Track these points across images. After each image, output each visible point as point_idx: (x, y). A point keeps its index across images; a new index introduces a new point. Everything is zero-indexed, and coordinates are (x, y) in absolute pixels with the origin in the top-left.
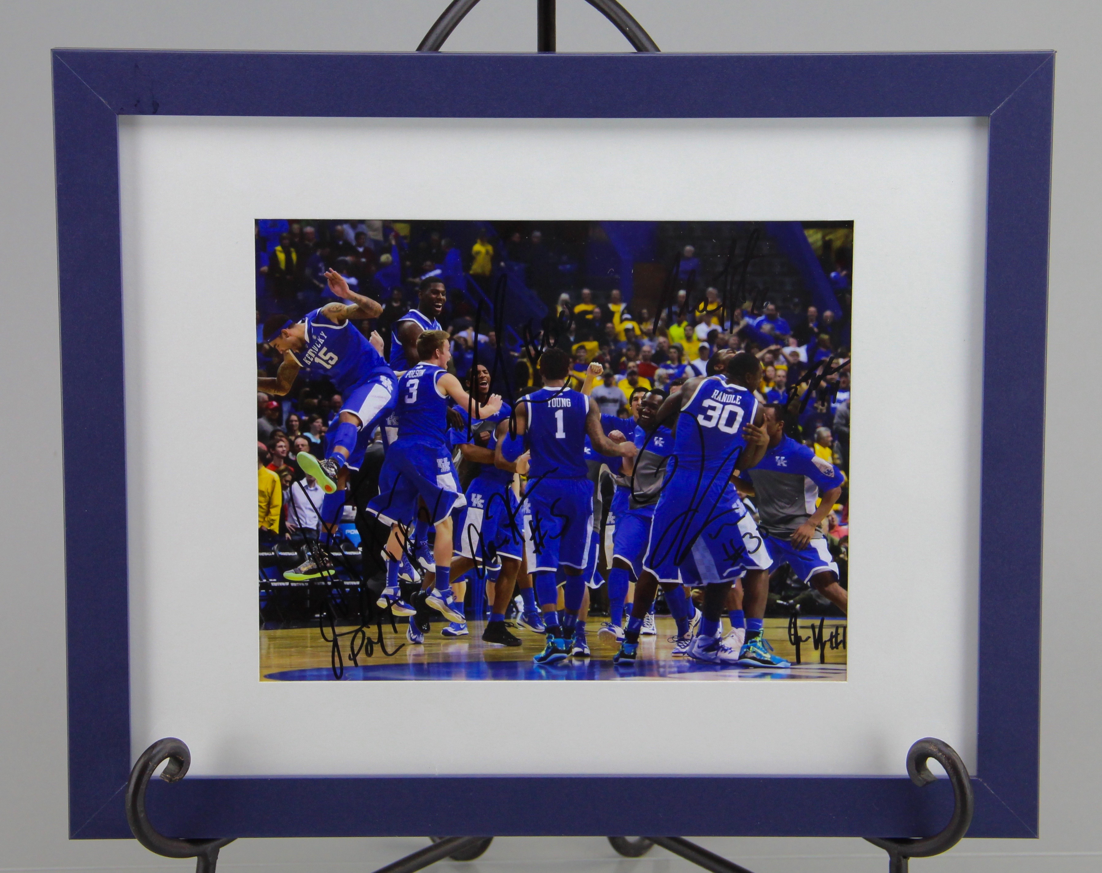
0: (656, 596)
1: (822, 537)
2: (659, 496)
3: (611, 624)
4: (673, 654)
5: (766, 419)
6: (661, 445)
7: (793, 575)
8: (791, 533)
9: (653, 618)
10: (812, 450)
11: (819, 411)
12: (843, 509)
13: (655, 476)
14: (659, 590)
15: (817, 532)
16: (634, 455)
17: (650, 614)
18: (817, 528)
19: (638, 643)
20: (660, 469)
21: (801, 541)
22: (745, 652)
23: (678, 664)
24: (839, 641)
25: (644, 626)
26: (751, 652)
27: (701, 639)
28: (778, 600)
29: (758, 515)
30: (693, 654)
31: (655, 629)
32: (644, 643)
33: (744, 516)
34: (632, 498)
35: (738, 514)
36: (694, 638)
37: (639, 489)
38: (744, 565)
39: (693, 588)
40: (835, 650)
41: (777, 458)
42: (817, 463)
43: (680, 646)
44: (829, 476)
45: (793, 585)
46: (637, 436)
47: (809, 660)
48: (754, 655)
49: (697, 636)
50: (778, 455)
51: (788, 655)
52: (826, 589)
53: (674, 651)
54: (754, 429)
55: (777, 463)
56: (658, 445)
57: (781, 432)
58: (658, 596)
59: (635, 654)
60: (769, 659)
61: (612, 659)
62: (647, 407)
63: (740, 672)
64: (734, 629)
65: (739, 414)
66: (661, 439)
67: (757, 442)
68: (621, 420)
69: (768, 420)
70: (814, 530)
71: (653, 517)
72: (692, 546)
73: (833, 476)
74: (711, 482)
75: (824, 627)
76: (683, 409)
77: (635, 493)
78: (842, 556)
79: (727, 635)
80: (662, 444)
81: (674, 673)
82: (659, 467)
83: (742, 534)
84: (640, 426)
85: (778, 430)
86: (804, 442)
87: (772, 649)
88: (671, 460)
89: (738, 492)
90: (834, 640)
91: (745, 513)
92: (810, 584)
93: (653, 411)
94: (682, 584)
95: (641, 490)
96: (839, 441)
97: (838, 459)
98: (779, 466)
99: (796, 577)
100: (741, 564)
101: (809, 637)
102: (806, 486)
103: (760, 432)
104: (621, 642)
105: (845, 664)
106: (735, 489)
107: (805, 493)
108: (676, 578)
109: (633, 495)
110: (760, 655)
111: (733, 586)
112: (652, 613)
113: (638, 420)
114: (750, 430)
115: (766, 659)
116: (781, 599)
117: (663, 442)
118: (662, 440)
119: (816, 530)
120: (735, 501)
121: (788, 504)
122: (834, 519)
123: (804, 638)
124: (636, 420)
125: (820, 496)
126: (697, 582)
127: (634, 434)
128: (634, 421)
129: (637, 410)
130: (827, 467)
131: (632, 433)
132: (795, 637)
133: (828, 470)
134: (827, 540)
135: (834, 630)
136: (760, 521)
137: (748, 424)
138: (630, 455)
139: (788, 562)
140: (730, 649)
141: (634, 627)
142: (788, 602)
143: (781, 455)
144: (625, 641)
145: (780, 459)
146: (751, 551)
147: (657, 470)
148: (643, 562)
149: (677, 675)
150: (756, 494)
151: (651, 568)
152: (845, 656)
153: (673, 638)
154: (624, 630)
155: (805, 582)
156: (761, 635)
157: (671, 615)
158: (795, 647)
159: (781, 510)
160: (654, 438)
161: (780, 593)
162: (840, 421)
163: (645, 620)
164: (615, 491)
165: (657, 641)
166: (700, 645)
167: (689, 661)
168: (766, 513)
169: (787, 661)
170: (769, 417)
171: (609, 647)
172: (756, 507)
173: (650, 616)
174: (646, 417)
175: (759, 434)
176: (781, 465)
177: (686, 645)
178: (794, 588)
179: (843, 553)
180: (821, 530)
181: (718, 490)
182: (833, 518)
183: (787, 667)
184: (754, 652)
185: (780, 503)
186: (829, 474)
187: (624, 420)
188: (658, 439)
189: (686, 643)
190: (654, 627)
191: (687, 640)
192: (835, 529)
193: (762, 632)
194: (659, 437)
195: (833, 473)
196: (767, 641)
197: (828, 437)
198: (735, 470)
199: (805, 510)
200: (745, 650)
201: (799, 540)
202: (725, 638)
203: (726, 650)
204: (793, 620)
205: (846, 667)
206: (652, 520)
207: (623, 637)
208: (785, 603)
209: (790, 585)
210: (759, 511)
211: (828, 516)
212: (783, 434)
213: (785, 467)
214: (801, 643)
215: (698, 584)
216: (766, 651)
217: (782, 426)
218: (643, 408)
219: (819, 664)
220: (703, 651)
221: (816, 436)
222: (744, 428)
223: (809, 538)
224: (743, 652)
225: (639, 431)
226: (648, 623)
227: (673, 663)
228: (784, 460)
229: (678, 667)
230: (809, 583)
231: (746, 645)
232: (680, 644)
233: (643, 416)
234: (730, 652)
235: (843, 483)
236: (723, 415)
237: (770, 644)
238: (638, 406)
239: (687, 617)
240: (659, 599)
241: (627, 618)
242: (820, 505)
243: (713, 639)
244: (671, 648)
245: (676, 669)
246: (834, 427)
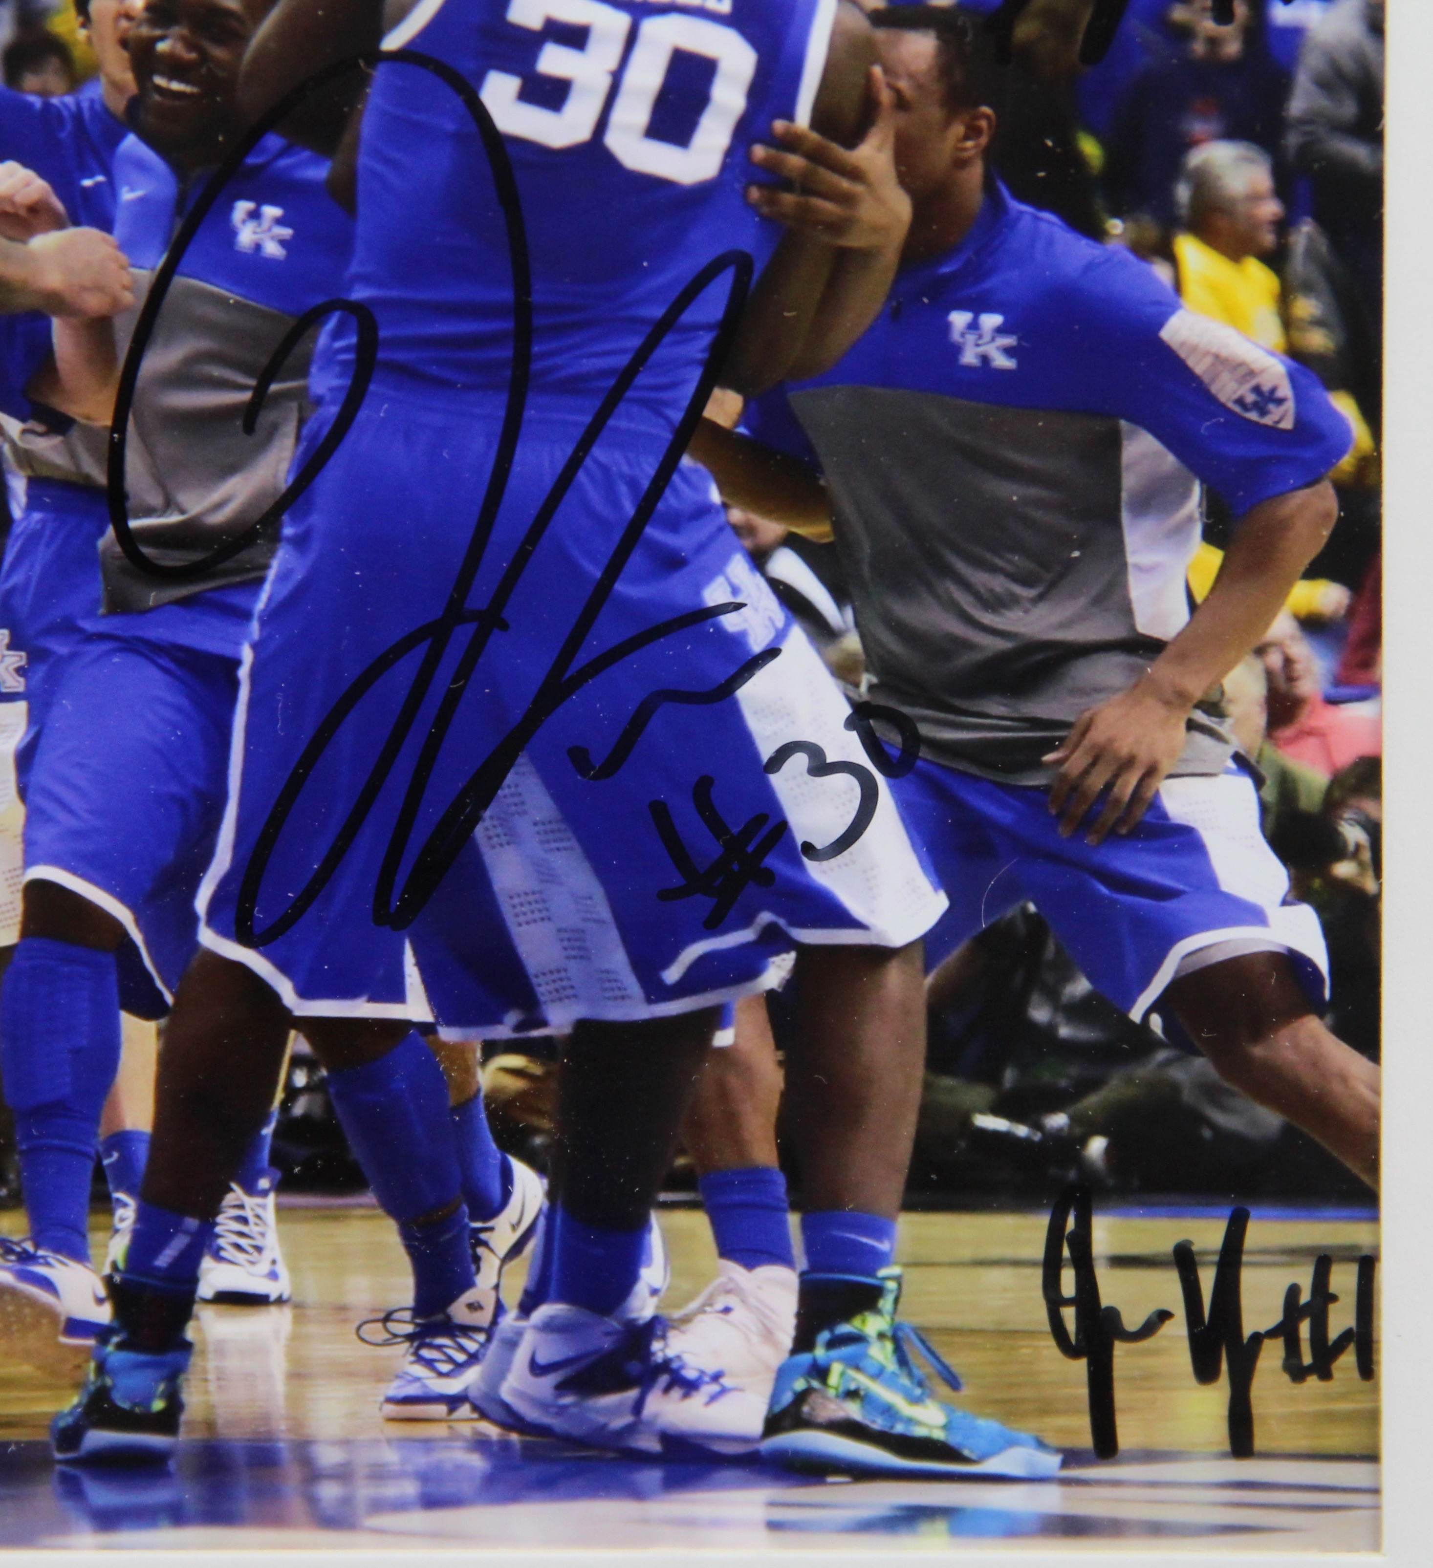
0: (280, 1095)
1: (1231, 765)
2: (276, 538)
3: (29, 1246)
4: (392, 1409)
5: (885, 96)
6: (272, 249)
7: (1067, 978)
8: (1049, 745)
9: (270, 1215)
10: (1161, 271)
11: (1199, 48)
12: (1351, 611)
13: (249, 428)
14: (297, 1061)
15: (1201, 739)
16: (116, 304)
17: (250, 1189)
18: (1200, 717)
19: (187, 1347)
20: (274, 387)
21: (1109, 786)
22: (801, 1397)
23: (421, 1460)
24: (1334, 1332)
25: (217, 1256)
26: (831, 1392)
27: (549, 1327)
28: (982, 1112)
29: (852, 642)
30: (506, 1406)
31: (282, 1270)
32: (221, 1349)
33: (772, 652)
34: (118, 549)
35: (737, 641)
36: (509, 1320)
37: (155, 499)
38: (782, 922)
39: (491, 1049)
40: (1312, 1381)
41: (959, 319)
42: (1194, 349)
43: (429, 1363)
44: (1268, 420)
45: (1064, 1031)
46: (127, 196)
47: (1161, 1440)
48: (853, 1411)
49: (526, 1308)
50: (962, 306)
51: (1046, 1409)
52: (1258, 1051)
53: (395, 1389)
54: (816, 156)
55: (957, 350)
56: (258, 247)
57: (975, 174)
58: (292, 1093)
59: (175, 1405)
60: (939, 1435)
61: (44, 1436)
62: (177, 30)
63: (772, 1504)
64: (734, 1271)
65: (724, 68)
66: (271, 212)
67: (838, 227)
68: (30, 105)
69: (901, 103)
70: (1183, 725)
71: (247, 655)
72: (476, 819)
73: (1287, 424)
74: (574, 464)
75: (1245, 1258)
76: (393, 41)
77: (133, 524)
78: (1344, 869)
79: (693, 1305)
80: (283, 243)
81: (399, 1506)
82: (267, 376)
83: (766, 752)
84: (146, 138)
85: (961, 163)
86: (1116, 226)
87: (953, 1381)
88: (337, 335)
89: (736, 515)
90: (1305, 1329)
91: (781, 635)
92: (1166, 1029)
93: (219, 52)
94: (427, 1029)
95: (169, 504)
96: (1320, 220)
97: (1318, 323)
98: (969, 368)
99: (1081, 986)
100: (765, 917)
101: (1164, 1316)
102: (1129, 481)
103: (855, 174)
104: (91, 1342)
105: (1372, 1457)
106: (715, 496)
107: (1125, 517)
108: (397, 994)
109: (125, 536)
110: (888, 1411)
111: (723, 1038)
112: (264, 1183)
113: (134, 104)
114: (795, 161)
115: (920, 1432)
116: (996, 1110)
117: (286, 232)
118: (279, 222)
119: (1192, 726)
120: (718, 568)
121: (1026, 581)
122: (1299, 668)
123: (1132, 1321)
124: (118, 105)
125: (1211, 536)
126: (512, 1018)
127: (111, 186)
128: (106, 109)
129: (124, 43)
130: (1252, 373)
131: (100, 178)
132: (1080, 1318)
133: (1257, 390)
134: (1259, 782)
135: (1304, 1277)
136: (866, 679)
137: (779, 125)
138: (94, 303)
139: (1032, 907)
140: (716, 1377)
141: (163, 1260)
142: (1037, 1126)
143: (978, 306)
144: (115, 1339)
145: (974, 326)
146: (820, 843)
147: (260, 391)
148: (201, 903)
149: (419, 1519)
150: (838, 527)
151: (245, 938)
152: (1373, 1418)
153: (387, 1318)
154: (108, 1281)
155: (1136, 1015)
156: (886, 1303)
157: (370, 1198)
158: (1080, 1367)
159: (987, 618)
160: (230, 209)
161: (992, 1078)
162: (1323, 102)
163: (225, 1224)
164: (17, 512)
165: (295, 1338)
166: (543, 1359)
167: (481, 1444)
168: (901, 630)
169: (1041, 1445)
170: (903, 84)
171: (27, 1369)
172: (840, 596)
173: (250, 1202)
174: (176, 86)
175: (845, 184)
176: (985, 359)
177: (460, 1357)
178: (1070, 1049)
179: (1355, 855)
180: (1223, 729)
181: (615, 503)
182: (1288, 662)
183: (1042, 1471)
184: (852, 1394)
185: (980, 578)
186: (1263, 412)
187: (47, 106)
188: (254, 215)
189: (462, 1348)
190: (274, 1262)
191: (467, 1330)
192: (1307, 719)
193: (891, 1285)
194: (261, 199)
195: (1290, 406)
196: (922, 1334)
197: (1255, 198)
198: (717, 392)
199: (1127, 611)
200: (800, 1385)
201: (1097, 781)
202: (686, 1320)
203: (690, 1387)
204: (1071, 1223)
205: (1377, 1475)
206: (244, 673)
207: (104, 1314)
208: (1022, 1131)
209: (1050, 1029)
210: (857, 624)
211: (1261, 651)
212: (989, 186)
213: (1003, 373)
214: (1120, 1349)
215: (519, 1027)
216: (918, 1391)
217: (984, 140)
218: (158, 32)
219: (1223, 1456)
220: (561, 1388)
221: (1183, 193)
222: (759, 151)
223: (1151, 771)
224: (787, 1398)
225: (140, 165)
226: (243, 1242)
227: (391, 1456)
228: (1000, 331)
229: (424, 1477)
230: (1156, 1022)
231: (805, 1358)
232: (426, 1353)
233: (160, 81)
234: (714, 1398)
235: (1346, 463)
236: (630, 78)
237: (940, 1351)
238: (124, 24)
239: (465, 1208)
240: (299, 1108)
241: (120, 1212)
242: (1213, 589)
243: (614, 1324)
244: (380, 1376)
245: (410, 1489)
246: (1293, 140)
